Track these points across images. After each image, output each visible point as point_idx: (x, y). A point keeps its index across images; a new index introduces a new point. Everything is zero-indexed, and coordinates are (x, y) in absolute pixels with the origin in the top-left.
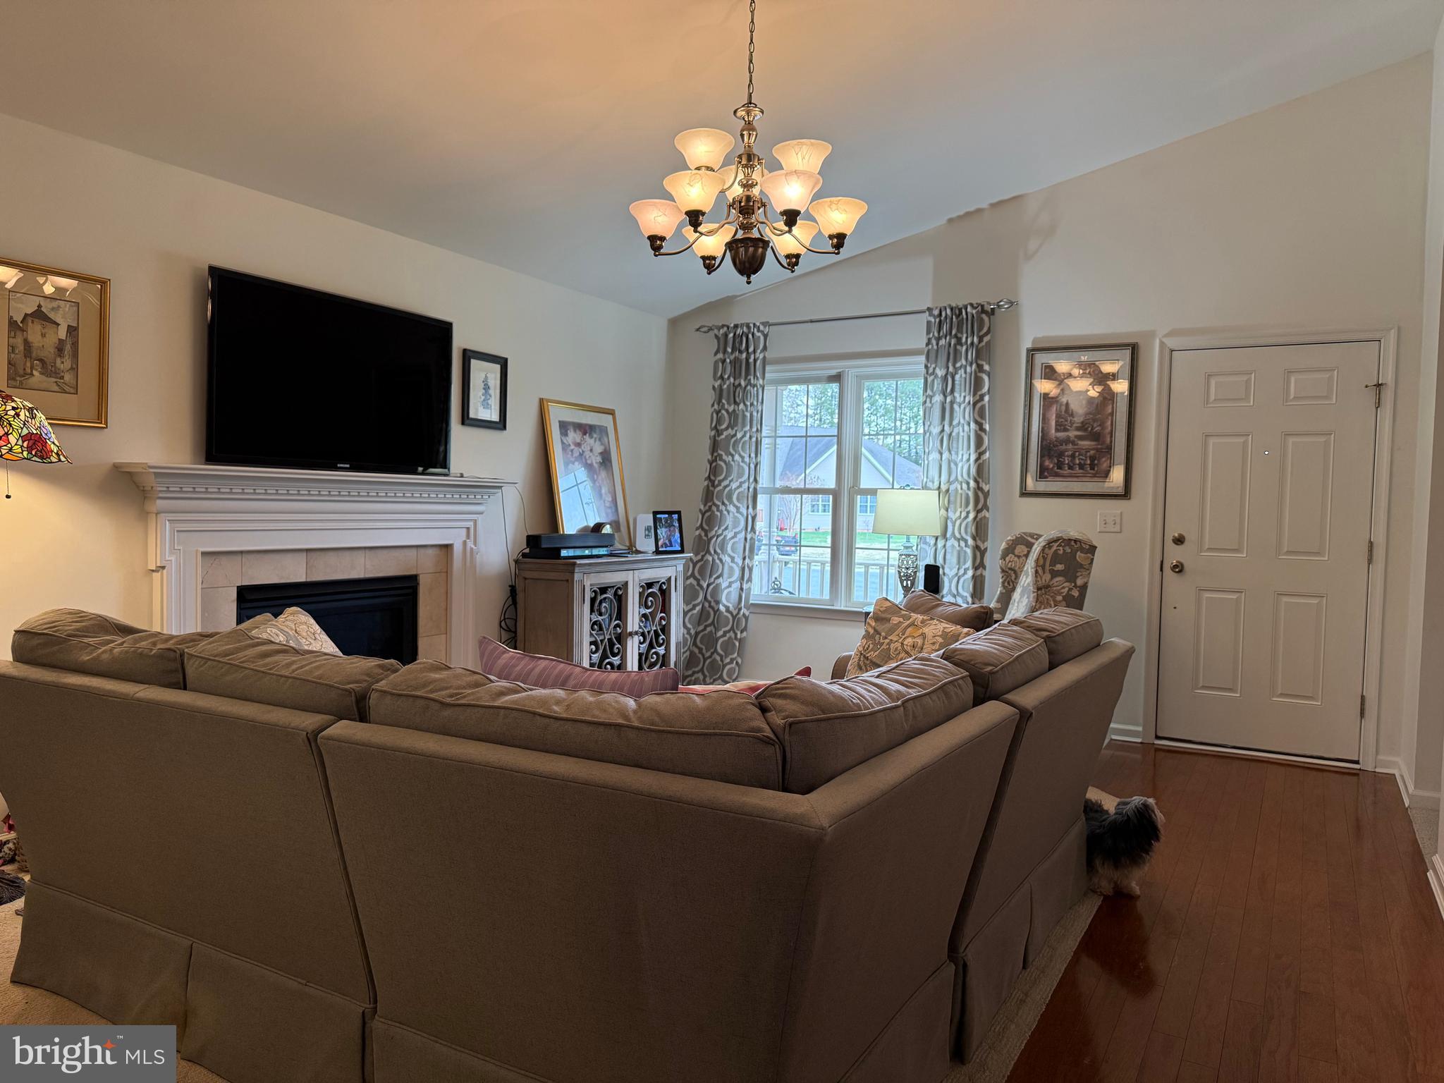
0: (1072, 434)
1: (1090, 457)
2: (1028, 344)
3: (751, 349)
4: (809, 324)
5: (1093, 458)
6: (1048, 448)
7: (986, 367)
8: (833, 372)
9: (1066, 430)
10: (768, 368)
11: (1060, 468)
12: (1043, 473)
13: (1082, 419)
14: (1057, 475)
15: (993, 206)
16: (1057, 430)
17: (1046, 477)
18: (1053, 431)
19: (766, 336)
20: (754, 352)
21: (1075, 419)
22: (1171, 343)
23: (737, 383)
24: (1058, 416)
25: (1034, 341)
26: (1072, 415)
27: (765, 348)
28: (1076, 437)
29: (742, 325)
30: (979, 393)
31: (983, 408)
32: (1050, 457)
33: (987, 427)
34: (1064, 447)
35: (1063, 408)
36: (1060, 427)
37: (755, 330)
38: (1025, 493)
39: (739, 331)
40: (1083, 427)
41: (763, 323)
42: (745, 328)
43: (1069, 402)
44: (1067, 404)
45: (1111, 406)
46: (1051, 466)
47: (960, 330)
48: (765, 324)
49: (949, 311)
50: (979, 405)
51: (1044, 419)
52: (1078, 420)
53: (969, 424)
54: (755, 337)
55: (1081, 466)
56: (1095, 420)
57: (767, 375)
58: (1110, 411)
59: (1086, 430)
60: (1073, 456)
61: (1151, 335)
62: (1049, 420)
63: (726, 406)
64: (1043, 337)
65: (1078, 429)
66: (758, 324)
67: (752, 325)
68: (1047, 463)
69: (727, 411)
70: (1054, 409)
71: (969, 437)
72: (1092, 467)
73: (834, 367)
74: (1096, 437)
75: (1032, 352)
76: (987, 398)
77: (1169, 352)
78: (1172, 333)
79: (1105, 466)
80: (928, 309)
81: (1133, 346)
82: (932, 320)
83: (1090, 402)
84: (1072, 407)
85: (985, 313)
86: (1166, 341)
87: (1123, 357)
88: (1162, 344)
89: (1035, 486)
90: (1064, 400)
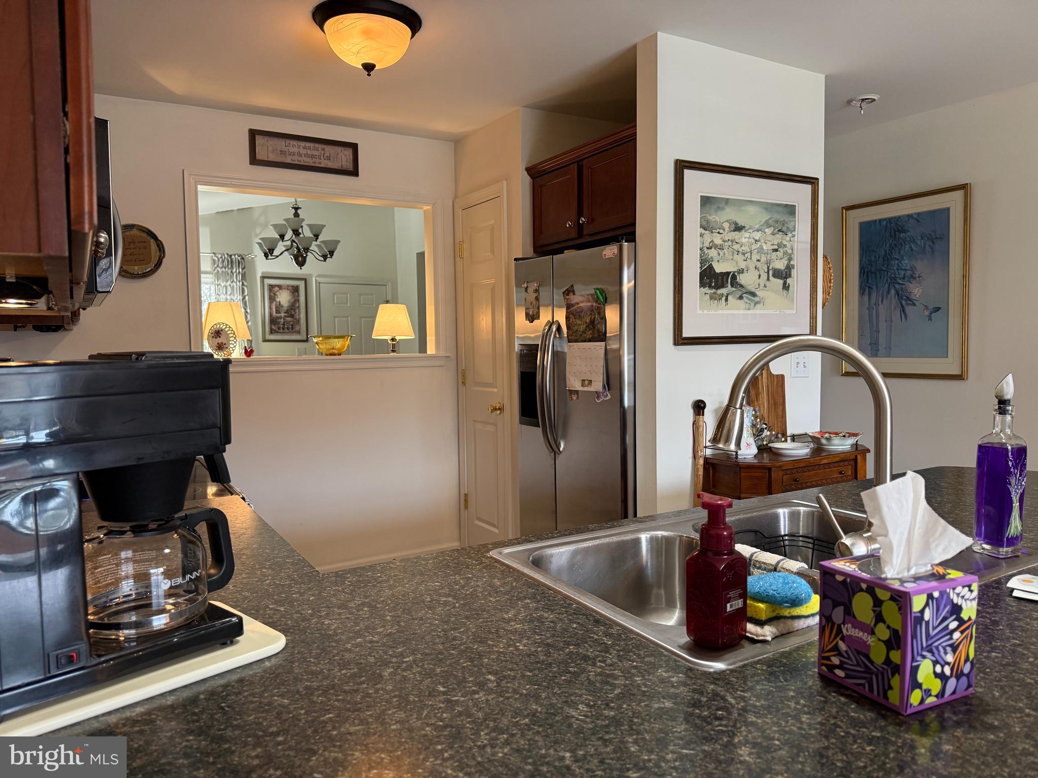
2: (259, 275)
5: (292, 325)
6: (273, 321)
7: (245, 284)
9: (280, 313)
11: (279, 329)
12: (272, 332)
13: (286, 309)
14: (278, 332)
15: (239, 210)
17: (274, 333)
18: (275, 313)
21: (284, 308)
22: (319, 280)
24: (276, 307)
25: (263, 273)
26: (282, 307)
28: (284, 316)
30: (243, 295)
31: (246, 301)
32: (275, 325)
33: (248, 311)
34: (280, 320)
35: (278, 303)
36: (278, 312)
38: (265, 341)
40: (287, 312)
44: (280, 302)
45: (298, 304)
46: (275, 328)
47: (232, 266)
49: (226, 256)
50: (244, 300)
51: (270, 308)
53: (241, 307)
55: (288, 329)
56: (291, 309)
58: (298, 306)
60: (284, 324)
61: (311, 276)
62: (272, 308)
64: (266, 272)
65: (285, 313)
68: (273, 327)
70: (274, 303)
72: (292, 328)
74: (292, 316)
75: (263, 278)
76: (247, 298)
77: (318, 284)
78: (319, 276)
79: (297, 328)
80: (214, 253)
81: (305, 280)
82: (216, 259)
83: (289, 302)
84: (282, 303)
85: (243, 258)
86: (317, 279)
87: (301, 284)
88: (316, 280)
89: (269, 337)
90: (278, 300)
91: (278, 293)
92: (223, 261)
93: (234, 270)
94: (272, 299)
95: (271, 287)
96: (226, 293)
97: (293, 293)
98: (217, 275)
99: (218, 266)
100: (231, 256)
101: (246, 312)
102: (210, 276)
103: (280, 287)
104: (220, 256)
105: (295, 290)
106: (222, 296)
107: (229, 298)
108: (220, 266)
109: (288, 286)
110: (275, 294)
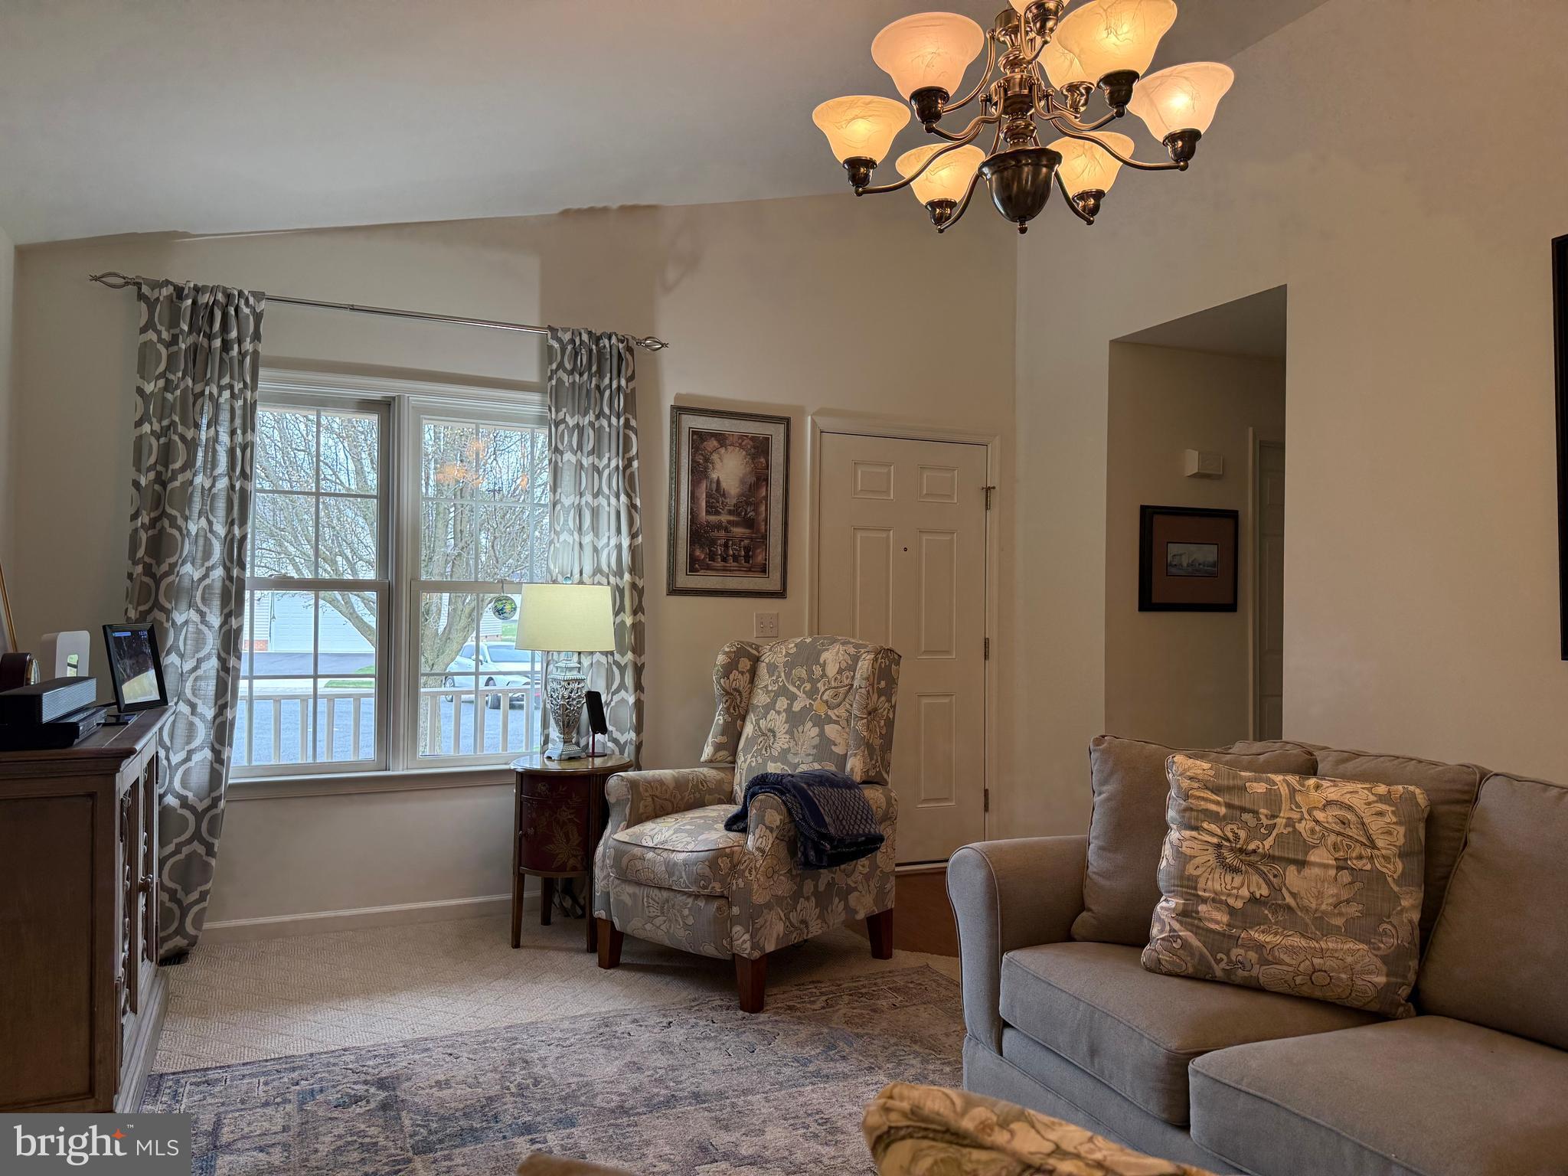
0: (724, 518)
1: (745, 548)
2: (668, 402)
3: (234, 334)
4: (348, 312)
5: (747, 549)
6: (699, 535)
7: (633, 423)
8: (377, 395)
9: (717, 513)
10: (262, 372)
11: (712, 559)
12: (694, 566)
13: (734, 501)
14: (708, 568)
15: (623, 209)
16: (708, 513)
17: (698, 571)
18: (704, 514)
19: (258, 317)
20: (240, 341)
21: (728, 500)
22: (824, 423)
23: (198, 388)
24: (709, 496)
25: (678, 397)
26: (724, 495)
27: (257, 337)
28: (729, 522)
29: (213, 290)
30: (627, 456)
31: (632, 475)
32: (702, 547)
33: (637, 502)
34: (716, 534)
35: (714, 486)
36: (712, 509)
37: (242, 302)
38: (674, 591)
39: (205, 298)
40: (736, 511)
41: (254, 294)
42: (220, 297)
43: (721, 479)
44: (718, 482)
45: (764, 489)
46: (703, 557)
47: (600, 369)
48: (259, 296)
49: (585, 337)
50: (628, 472)
51: (693, 498)
52: (732, 501)
53: (618, 497)
54: (240, 315)
55: (736, 558)
56: (748, 503)
57: (260, 384)
58: (764, 494)
59: (739, 514)
60: (726, 545)
61: (801, 410)
62: (698, 499)
63: (180, 428)
64: (687, 395)
65: (730, 512)
66: (246, 293)
67: (236, 293)
68: (698, 553)
69: (183, 438)
70: (704, 485)
71: (618, 513)
72: (747, 558)
73: (378, 389)
74: (750, 523)
75: (679, 411)
76: (635, 464)
77: (820, 433)
78: (821, 412)
79: (760, 558)
80: (550, 328)
81: (786, 421)
82: (556, 345)
83: (742, 482)
84: (724, 485)
85: (630, 350)
86: (818, 419)
87: (776, 433)
88: (814, 422)
89: (684, 580)
90: (714, 476)
91: (715, 457)
92: (576, 353)
93: (607, 381)
94: (699, 472)
95: (699, 438)
96: (580, 447)
97: (754, 457)
98: (556, 397)
99: (561, 366)
100: (598, 339)
101: (632, 506)
102: (536, 397)
103: (721, 438)
104: (567, 337)
105: (759, 448)
106: (568, 456)
107: (585, 462)
108: (568, 366)
109: (743, 437)
110: (707, 460)
